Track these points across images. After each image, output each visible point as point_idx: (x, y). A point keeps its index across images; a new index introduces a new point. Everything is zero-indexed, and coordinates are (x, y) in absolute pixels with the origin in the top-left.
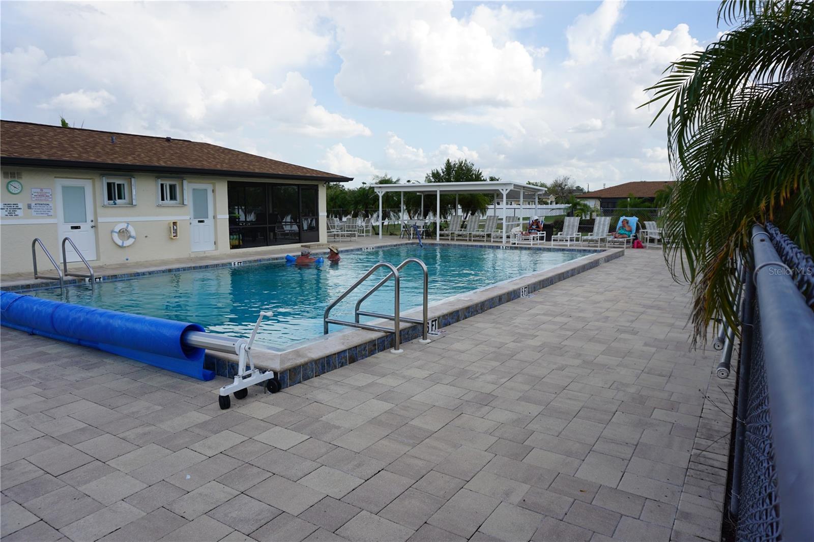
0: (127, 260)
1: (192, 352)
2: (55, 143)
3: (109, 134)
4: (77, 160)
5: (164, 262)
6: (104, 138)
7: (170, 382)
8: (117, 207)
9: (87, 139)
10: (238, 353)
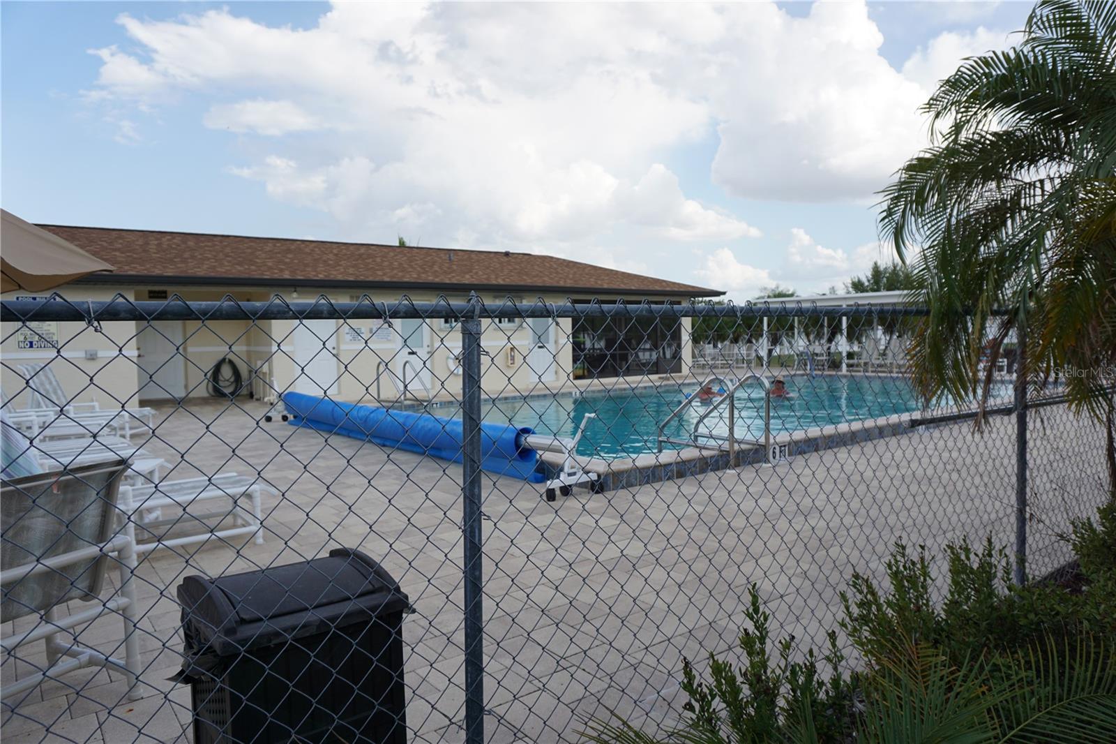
1: (526, 453)
2: (396, 263)
3: (446, 251)
6: (442, 255)
8: (454, 330)
9: (425, 258)
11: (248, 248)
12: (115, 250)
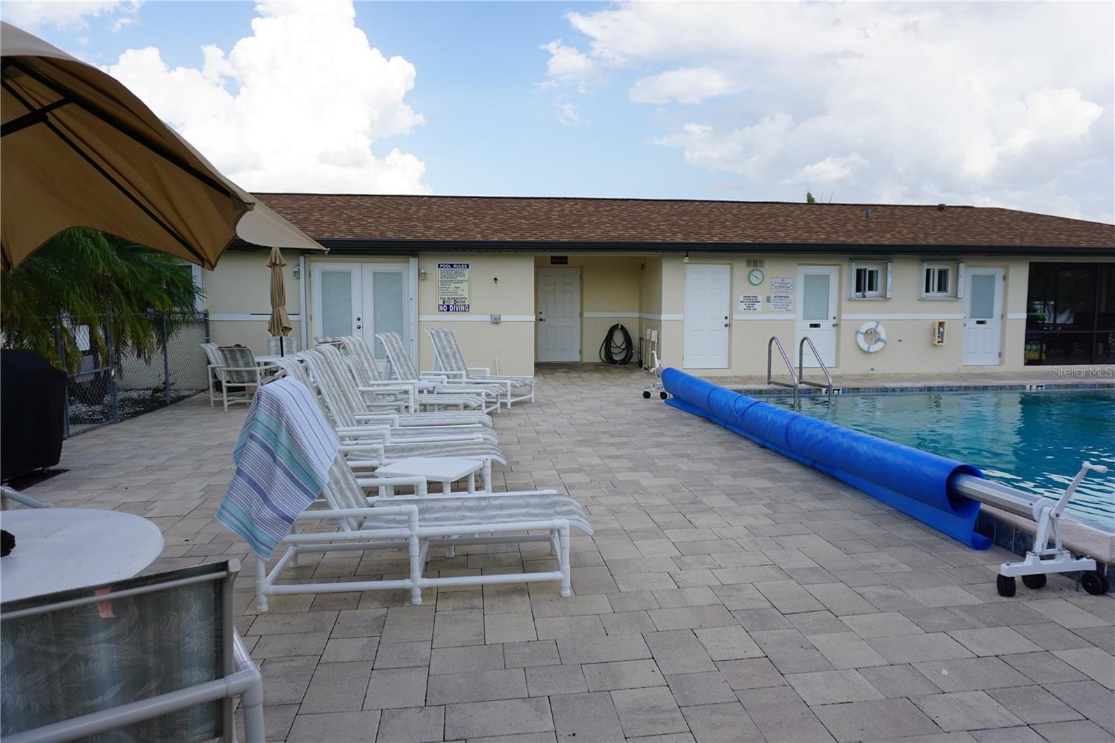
0: (872, 370)
1: (962, 503)
2: (801, 223)
3: (863, 207)
4: (825, 242)
5: (921, 377)
6: (857, 212)
7: (924, 538)
8: (867, 300)
9: (836, 215)
10: (1036, 519)
11: (644, 211)
12: (521, 218)
